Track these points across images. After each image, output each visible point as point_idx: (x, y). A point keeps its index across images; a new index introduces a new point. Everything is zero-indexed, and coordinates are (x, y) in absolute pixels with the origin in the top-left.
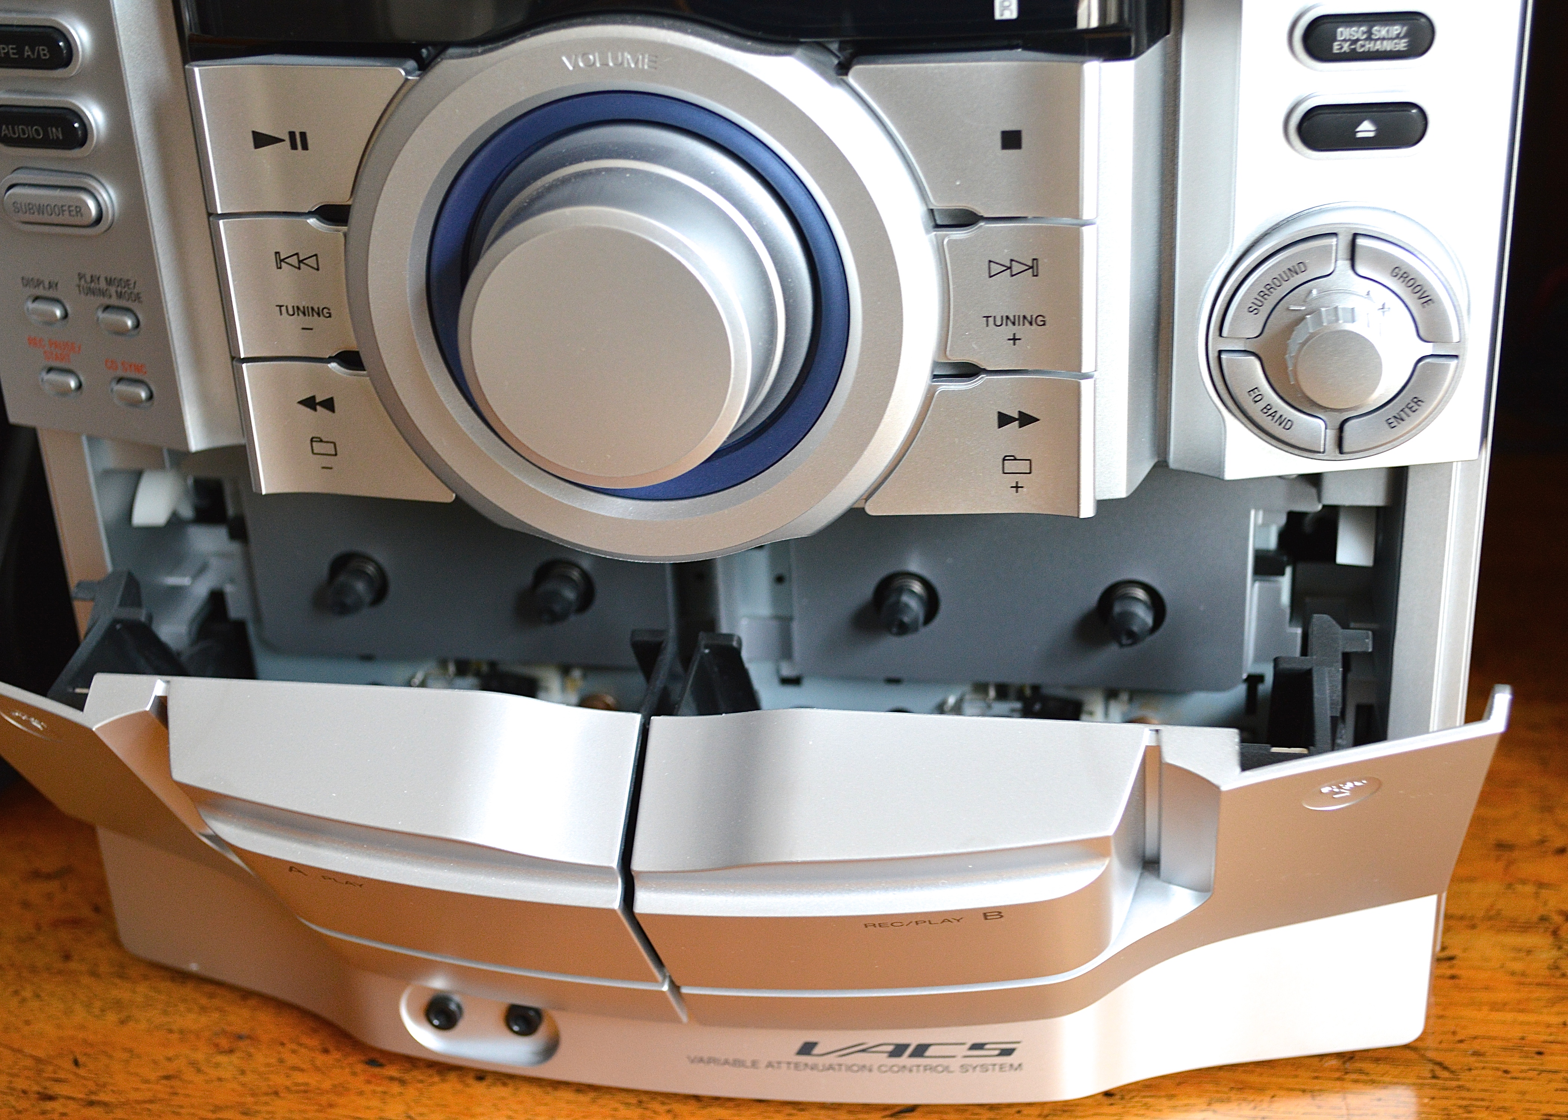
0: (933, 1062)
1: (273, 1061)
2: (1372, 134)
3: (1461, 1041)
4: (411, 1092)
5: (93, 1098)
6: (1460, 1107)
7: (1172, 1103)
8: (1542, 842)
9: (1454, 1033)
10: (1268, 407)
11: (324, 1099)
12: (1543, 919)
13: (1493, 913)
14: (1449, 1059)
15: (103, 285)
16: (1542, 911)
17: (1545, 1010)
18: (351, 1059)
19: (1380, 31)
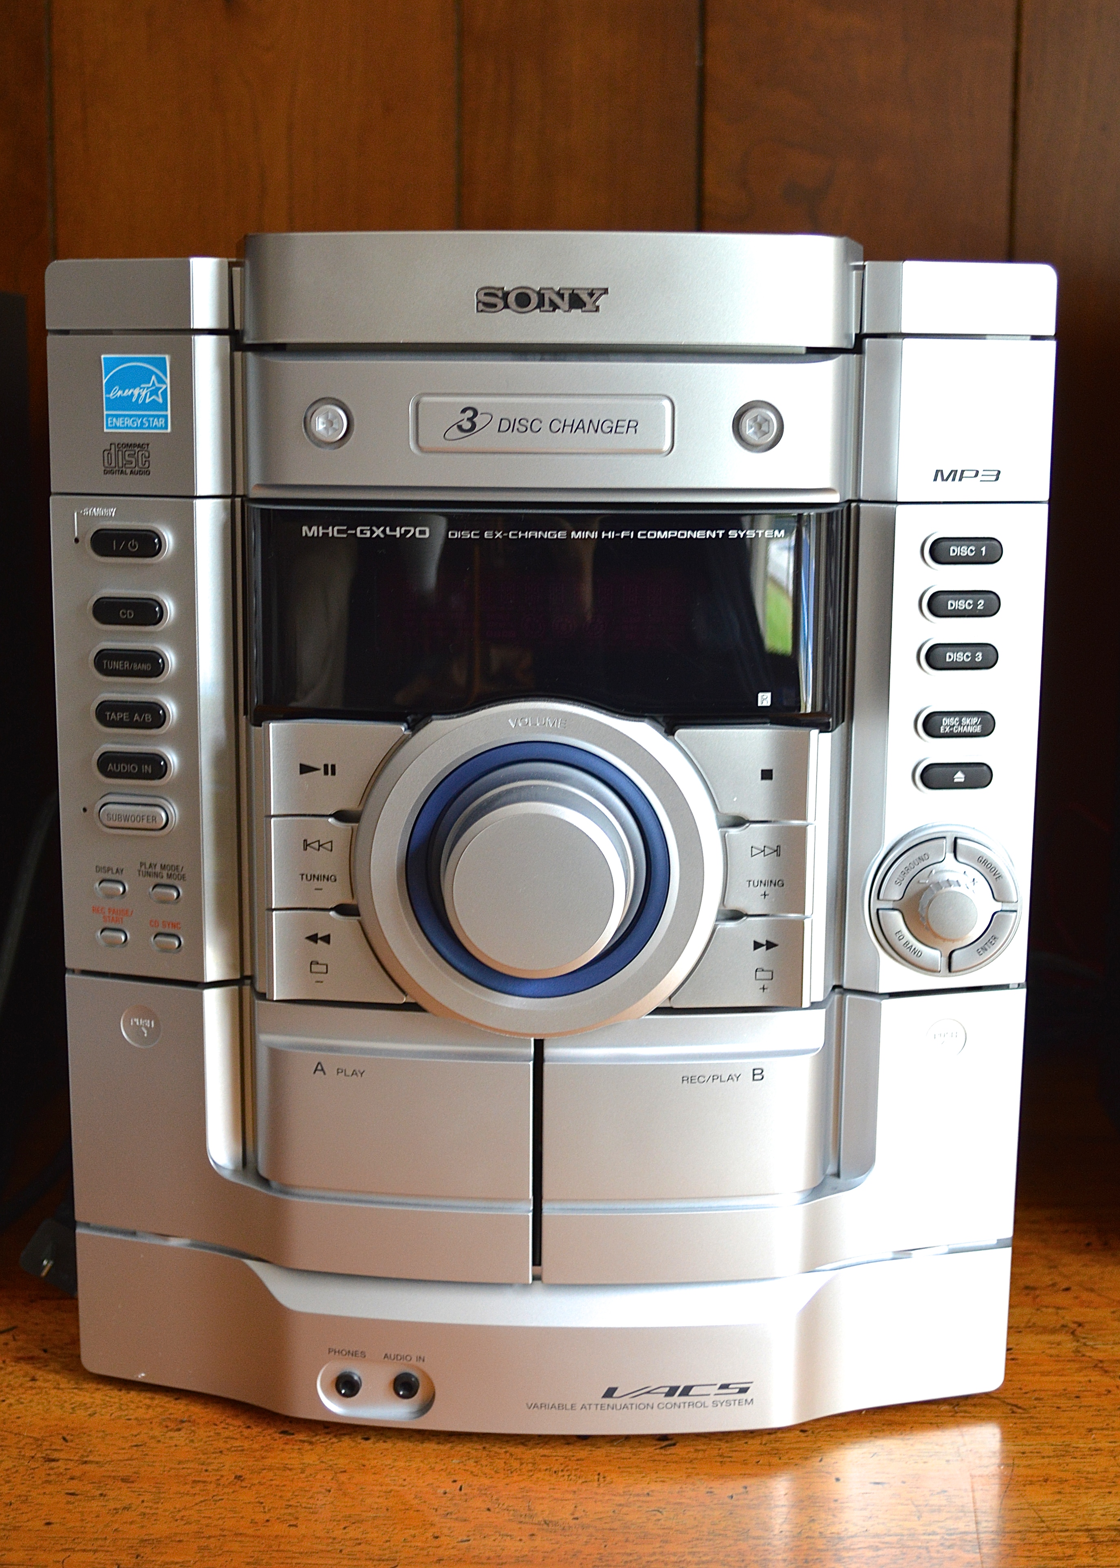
0: (695, 1399)
1: (212, 1434)
2: (962, 780)
3: (1026, 1393)
4: (319, 1449)
5: (85, 1459)
6: (1033, 1427)
7: (846, 1433)
8: (1054, 1285)
9: (1021, 1389)
10: (907, 943)
11: (257, 1454)
12: (1063, 1326)
13: (1030, 1324)
14: (1020, 1403)
15: (158, 869)
16: (1062, 1322)
17: (1076, 1374)
18: (270, 1431)
19: (966, 721)
